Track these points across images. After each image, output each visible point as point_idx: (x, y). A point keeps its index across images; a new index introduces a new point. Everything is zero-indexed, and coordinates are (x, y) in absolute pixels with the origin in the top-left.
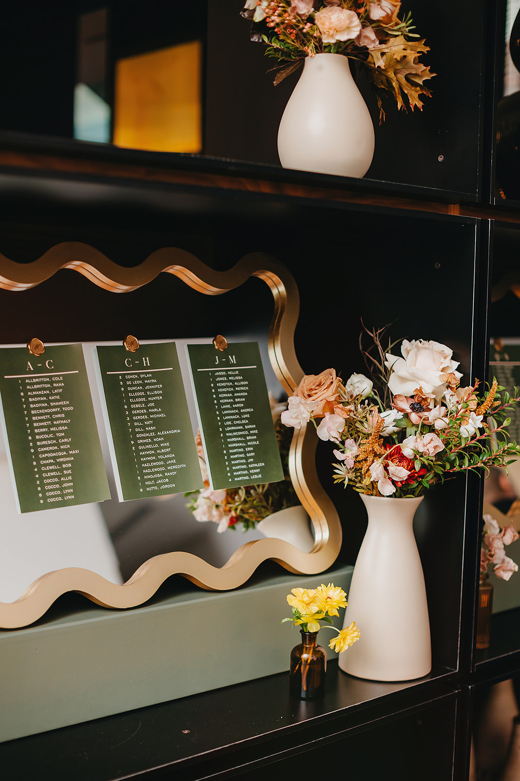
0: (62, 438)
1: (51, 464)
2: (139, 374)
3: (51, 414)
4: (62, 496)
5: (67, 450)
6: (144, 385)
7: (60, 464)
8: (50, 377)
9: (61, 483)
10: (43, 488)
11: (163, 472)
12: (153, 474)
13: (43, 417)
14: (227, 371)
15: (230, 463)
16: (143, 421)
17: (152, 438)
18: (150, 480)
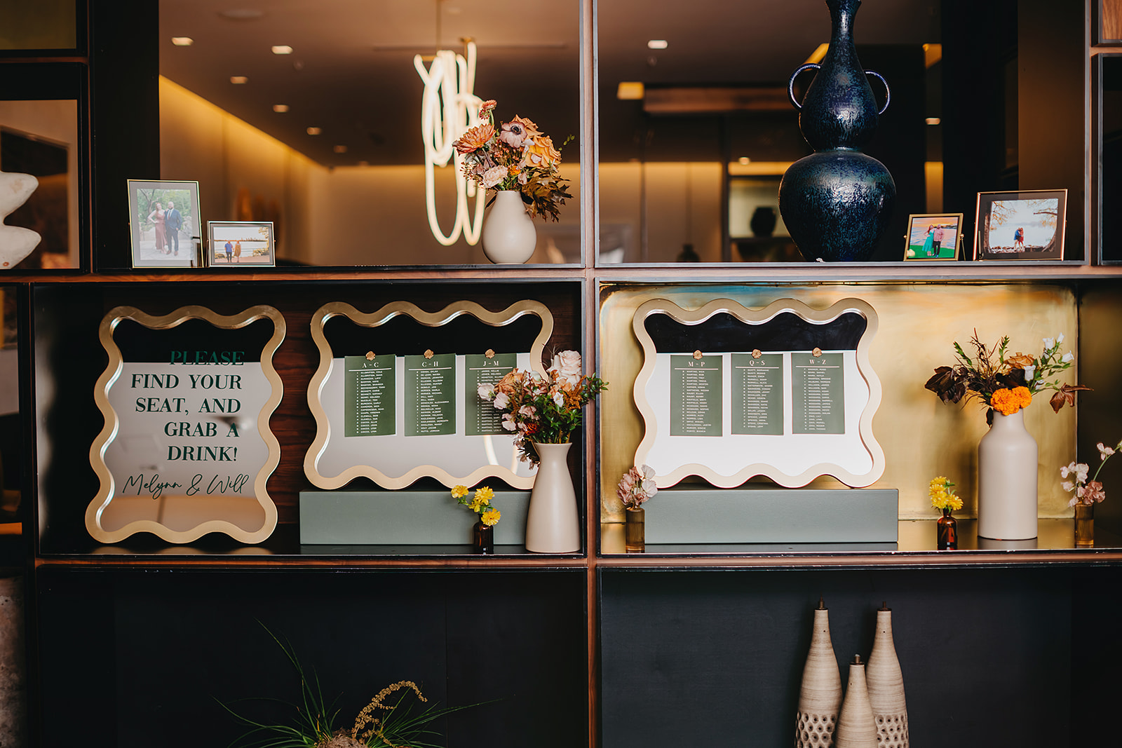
0: (376, 402)
1: (367, 414)
2: (429, 371)
3: (372, 390)
4: (370, 430)
5: (377, 408)
6: (432, 377)
7: (372, 415)
8: (375, 371)
9: (370, 424)
10: (360, 426)
11: (433, 423)
12: (427, 424)
13: (367, 391)
14: (490, 370)
15: (480, 421)
16: (427, 395)
17: (430, 405)
18: (424, 427)
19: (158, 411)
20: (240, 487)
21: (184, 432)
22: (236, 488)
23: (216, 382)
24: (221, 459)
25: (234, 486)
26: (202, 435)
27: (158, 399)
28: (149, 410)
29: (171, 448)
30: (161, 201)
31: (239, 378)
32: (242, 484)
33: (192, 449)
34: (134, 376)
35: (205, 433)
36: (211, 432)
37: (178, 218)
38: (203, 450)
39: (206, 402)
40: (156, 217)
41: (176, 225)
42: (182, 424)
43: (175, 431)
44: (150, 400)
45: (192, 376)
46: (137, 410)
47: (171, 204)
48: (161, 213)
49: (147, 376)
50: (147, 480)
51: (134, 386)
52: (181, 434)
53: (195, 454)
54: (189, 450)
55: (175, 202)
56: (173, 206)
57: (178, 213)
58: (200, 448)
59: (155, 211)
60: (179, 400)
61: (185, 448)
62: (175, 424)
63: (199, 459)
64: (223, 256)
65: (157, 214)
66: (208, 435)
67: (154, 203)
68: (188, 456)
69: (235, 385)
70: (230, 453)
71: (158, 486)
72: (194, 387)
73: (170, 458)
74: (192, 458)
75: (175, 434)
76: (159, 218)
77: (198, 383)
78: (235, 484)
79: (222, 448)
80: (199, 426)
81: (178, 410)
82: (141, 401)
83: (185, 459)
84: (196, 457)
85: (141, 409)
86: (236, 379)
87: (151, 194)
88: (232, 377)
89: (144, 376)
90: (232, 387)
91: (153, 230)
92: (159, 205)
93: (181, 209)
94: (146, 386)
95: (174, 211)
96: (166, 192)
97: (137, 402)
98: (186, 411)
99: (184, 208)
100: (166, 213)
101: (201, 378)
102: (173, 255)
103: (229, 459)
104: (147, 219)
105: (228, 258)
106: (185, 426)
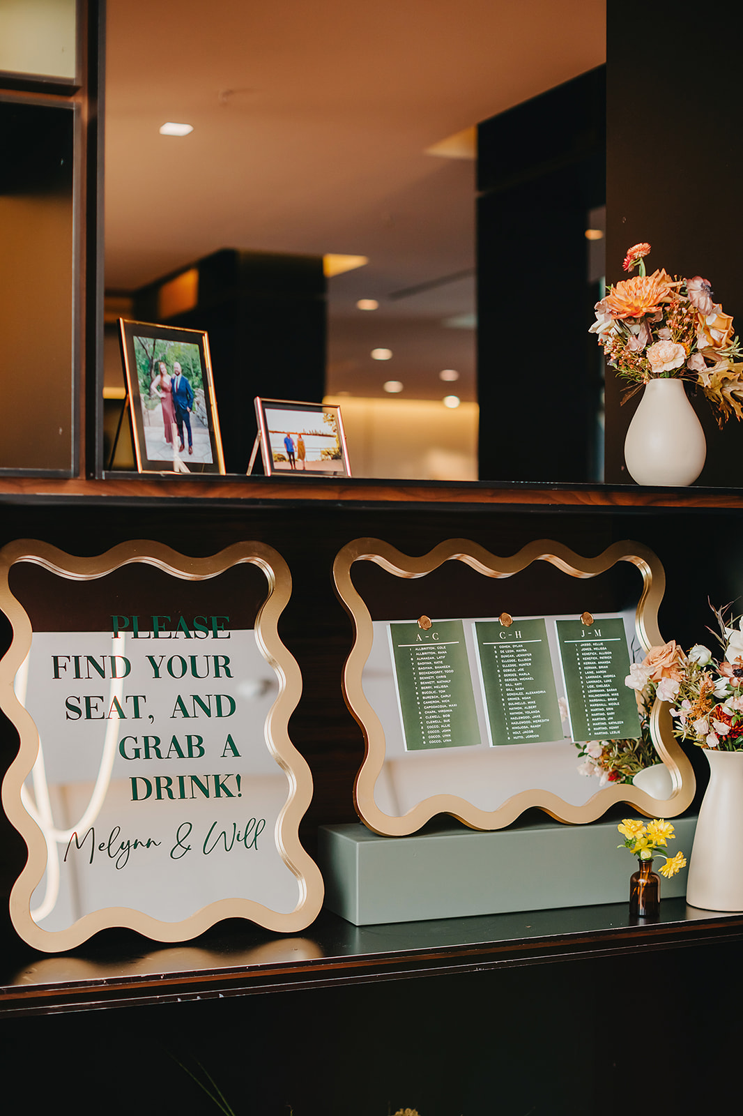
0: (444, 694)
1: (433, 714)
2: (511, 645)
3: (435, 675)
4: (441, 739)
5: (447, 704)
6: (515, 654)
7: (441, 714)
8: (435, 646)
9: (441, 729)
10: (426, 733)
11: (529, 725)
12: (520, 725)
13: (429, 678)
14: (592, 643)
15: (590, 719)
16: (513, 683)
17: (520, 697)
18: (517, 730)
19: (103, 718)
20: (255, 840)
21: (152, 752)
22: (249, 842)
23: (190, 666)
24: (218, 795)
25: (245, 838)
26: (181, 755)
27: (102, 698)
28: (89, 716)
29: (134, 780)
30: (164, 360)
31: (227, 660)
32: (256, 835)
33: (170, 781)
34: (56, 658)
35: (185, 752)
36: (196, 751)
37: (188, 392)
38: (187, 781)
39: (179, 700)
40: (161, 387)
41: (186, 402)
42: (146, 739)
43: (137, 751)
44: (88, 699)
45: (151, 658)
46: (68, 717)
47: (178, 366)
48: (167, 380)
49: (77, 658)
50: (102, 838)
51: (57, 676)
52: (147, 756)
53: (175, 787)
54: (164, 783)
55: (183, 363)
56: (180, 369)
57: (187, 384)
58: (181, 778)
59: (159, 376)
60: (136, 698)
61: (158, 779)
62: (136, 739)
63: (183, 796)
64: (284, 459)
65: (161, 382)
66: (191, 755)
67: (157, 363)
68: (164, 792)
69: (222, 671)
70: (231, 785)
71: (122, 847)
72: (157, 676)
73: (135, 798)
74: (171, 796)
75: (137, 755)
76: (164, 390)
77: (163, 670)
78: (246, 836)
79: (217, 777)
80: (174, 741)
81: (137, 716)
82: (73, 702)
83: (159, 797)
84: (176, 793)
85: (73, 714)
86: (222, 661)
87: (152, 346)
88: (216, 658)
89: (73, 659)
90: (217, 675)
91: (159, 408)
92: (162, 366)
93: (189, 376)
94: (78, 676)
95: (182, 378)
96: (171, 347)
97: (67, 704)
98: (151, 717)
99: (194, 374)
100: (173, 381)
101: (166, 660)
102: (187, 453)
103: (230, 795)
104: (149, 389)
105: (290, 461)
106: (152, 742)
